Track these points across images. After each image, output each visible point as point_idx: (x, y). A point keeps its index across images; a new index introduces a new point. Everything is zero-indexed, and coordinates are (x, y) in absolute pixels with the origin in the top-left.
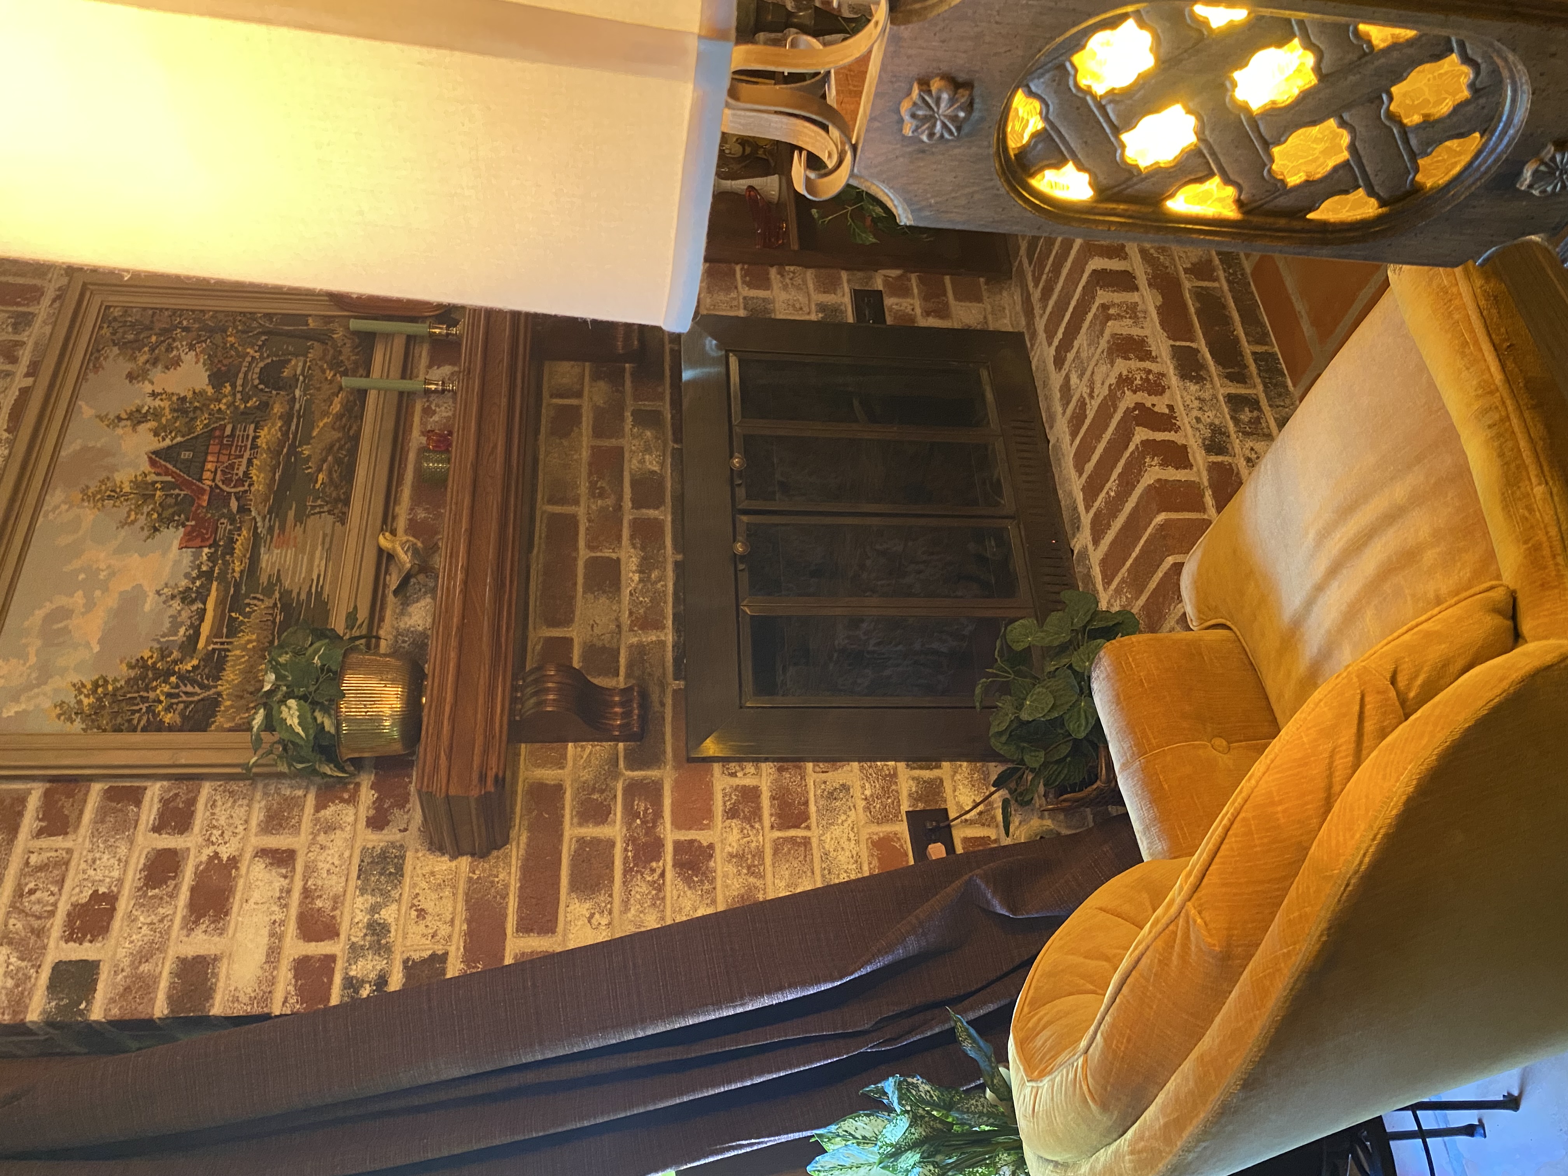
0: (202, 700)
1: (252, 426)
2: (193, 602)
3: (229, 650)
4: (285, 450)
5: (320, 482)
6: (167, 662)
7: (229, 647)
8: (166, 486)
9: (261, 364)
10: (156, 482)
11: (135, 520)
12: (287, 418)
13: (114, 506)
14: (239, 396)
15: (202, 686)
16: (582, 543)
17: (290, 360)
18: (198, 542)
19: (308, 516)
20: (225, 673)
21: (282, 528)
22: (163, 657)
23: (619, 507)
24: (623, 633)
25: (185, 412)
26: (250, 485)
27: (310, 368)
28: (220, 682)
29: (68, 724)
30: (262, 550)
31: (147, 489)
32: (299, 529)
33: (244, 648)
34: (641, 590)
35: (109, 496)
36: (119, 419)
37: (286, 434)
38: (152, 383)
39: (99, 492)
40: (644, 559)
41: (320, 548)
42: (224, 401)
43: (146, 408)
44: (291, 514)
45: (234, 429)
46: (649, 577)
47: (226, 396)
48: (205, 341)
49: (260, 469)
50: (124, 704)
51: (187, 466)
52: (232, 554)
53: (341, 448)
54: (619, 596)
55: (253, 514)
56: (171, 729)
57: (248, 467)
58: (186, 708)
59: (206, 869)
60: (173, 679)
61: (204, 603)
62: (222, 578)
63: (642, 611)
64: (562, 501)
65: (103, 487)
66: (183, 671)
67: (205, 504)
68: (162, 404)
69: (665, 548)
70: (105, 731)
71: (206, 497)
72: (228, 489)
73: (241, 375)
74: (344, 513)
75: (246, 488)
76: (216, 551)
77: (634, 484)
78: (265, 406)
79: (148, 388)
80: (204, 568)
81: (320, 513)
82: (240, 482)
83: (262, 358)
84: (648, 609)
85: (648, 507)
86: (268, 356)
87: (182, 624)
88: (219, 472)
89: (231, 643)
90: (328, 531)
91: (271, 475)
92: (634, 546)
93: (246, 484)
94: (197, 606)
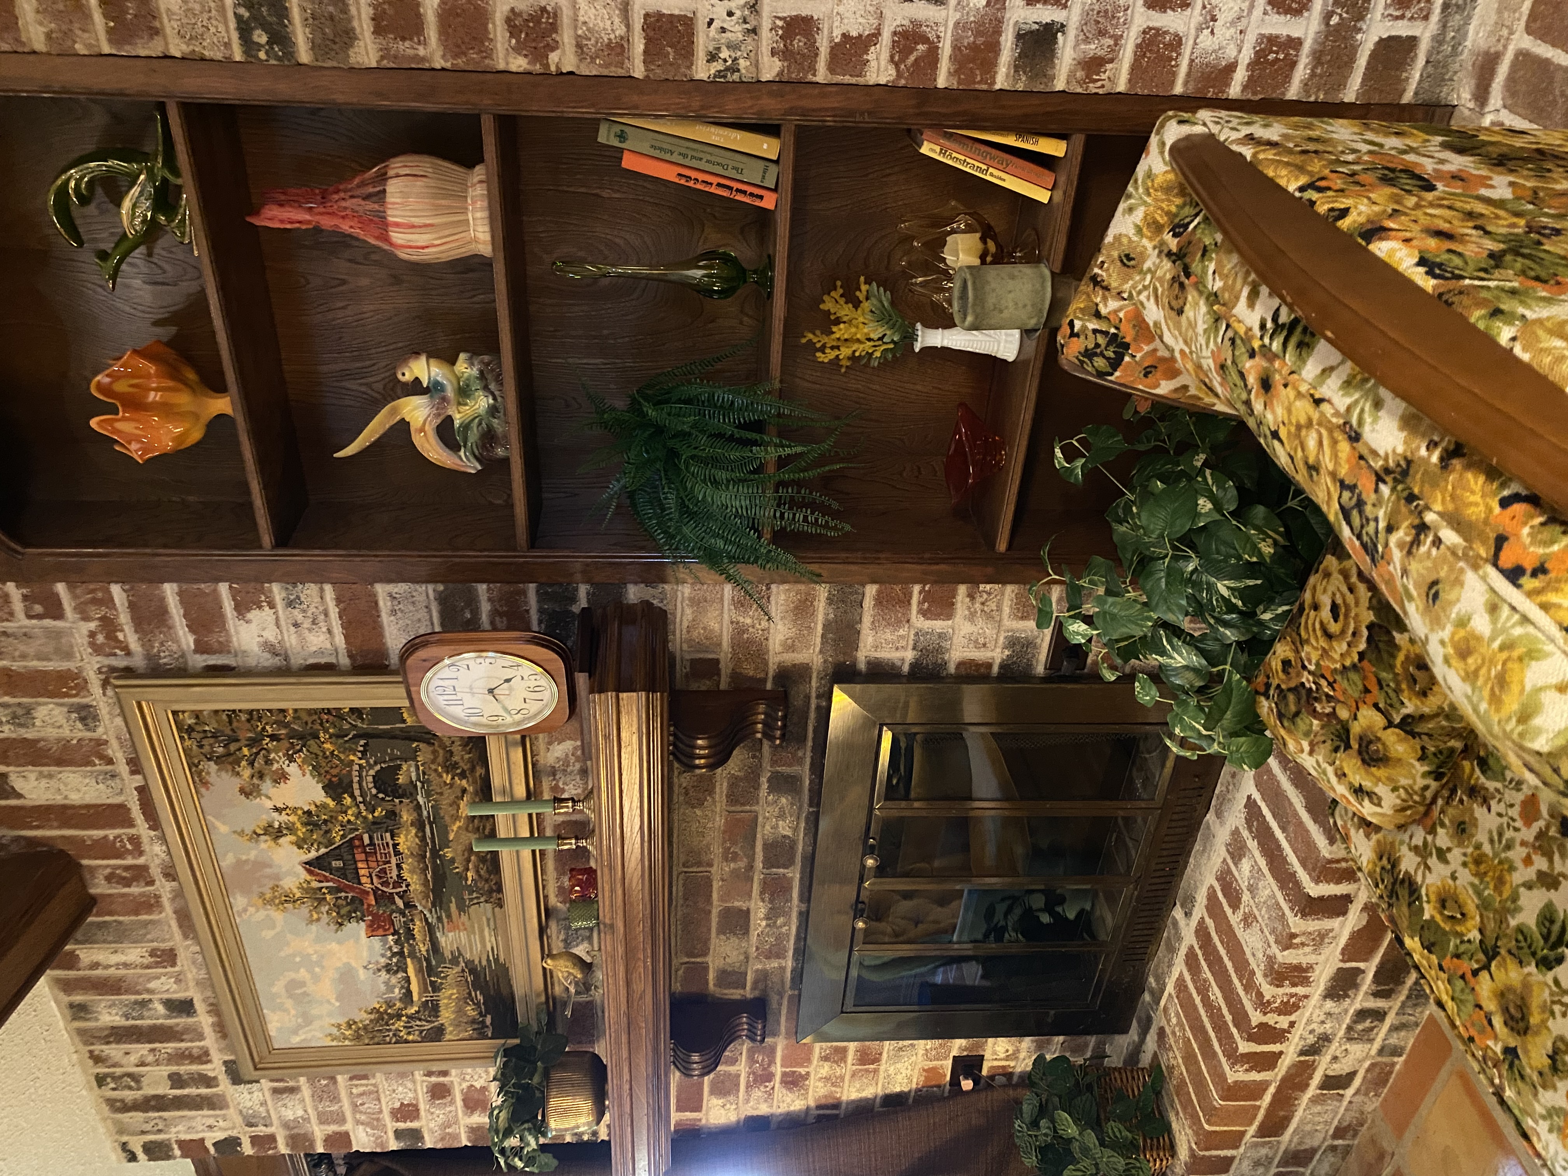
0: (431, 1028)
1: (388, 835)
2: (396, 972)
3: (439, 1002)
4: (428, 854)
5: (470, 878)
6: (395, 1009)
7: (438, 999)
8: (331, 890)
9: (372, 772)
10: (321, 888)
11: (319, 918)
13: (294, 908)
14: (362, 805)
15: (427, 1021)
16: (715, 898)
17: (399, 767)
18: (381, 932)
20: (442, 1015)
22: (390, 1007)
23: (750, 867)
24: (751, 960)
25: (316, 825)
26: (408, 885)
27: (423, 769)
28: (439, 1018)
29: (341, 1042)
30: (438, 934)
31: (315, 893)
33: (450, 998)
34: (768, 932)
36: (257, 835)
37: (423, 839)
38: (269, 800)
39: (276, 899)
40: (772, 909)
42: (350, 812)
43: (277, 823)
45: (371, 838)
46: (775, 923)
47: (349, 807)
48: (301, 750)
49: (412, 872)
50: (375, 1033)
51: (342, 873)
52: (414, 939)
54: (748, 937)
55: (420, 908)
57: (399, 871)
58: (421, 1034)
60: (404, 1020)
61: (406, 974)
62: (412, 955)
63: (767, 948)
64: (697, 865)
65: (277, 893)
66: (409, 1014)
67: (373, 902)
69: (791, 898)
71: (372, 899)
72: (389, 892)
73: (355, 783)
74: (500, 902)
75: (405, 888)
76: (399, 938)
77: (766, 847)
78: (392, 815)
80: (395, 950)
82: (397, 884)
83: (371, 767)
84: (773, 946)
85: (778, 868)
86: (376, 763)
87: (394, 987)
88: (374, 877)
89: (438, 996)
91: (423, 877)
92: (763, 900)
93: (403, 884)
94: (400, 975)
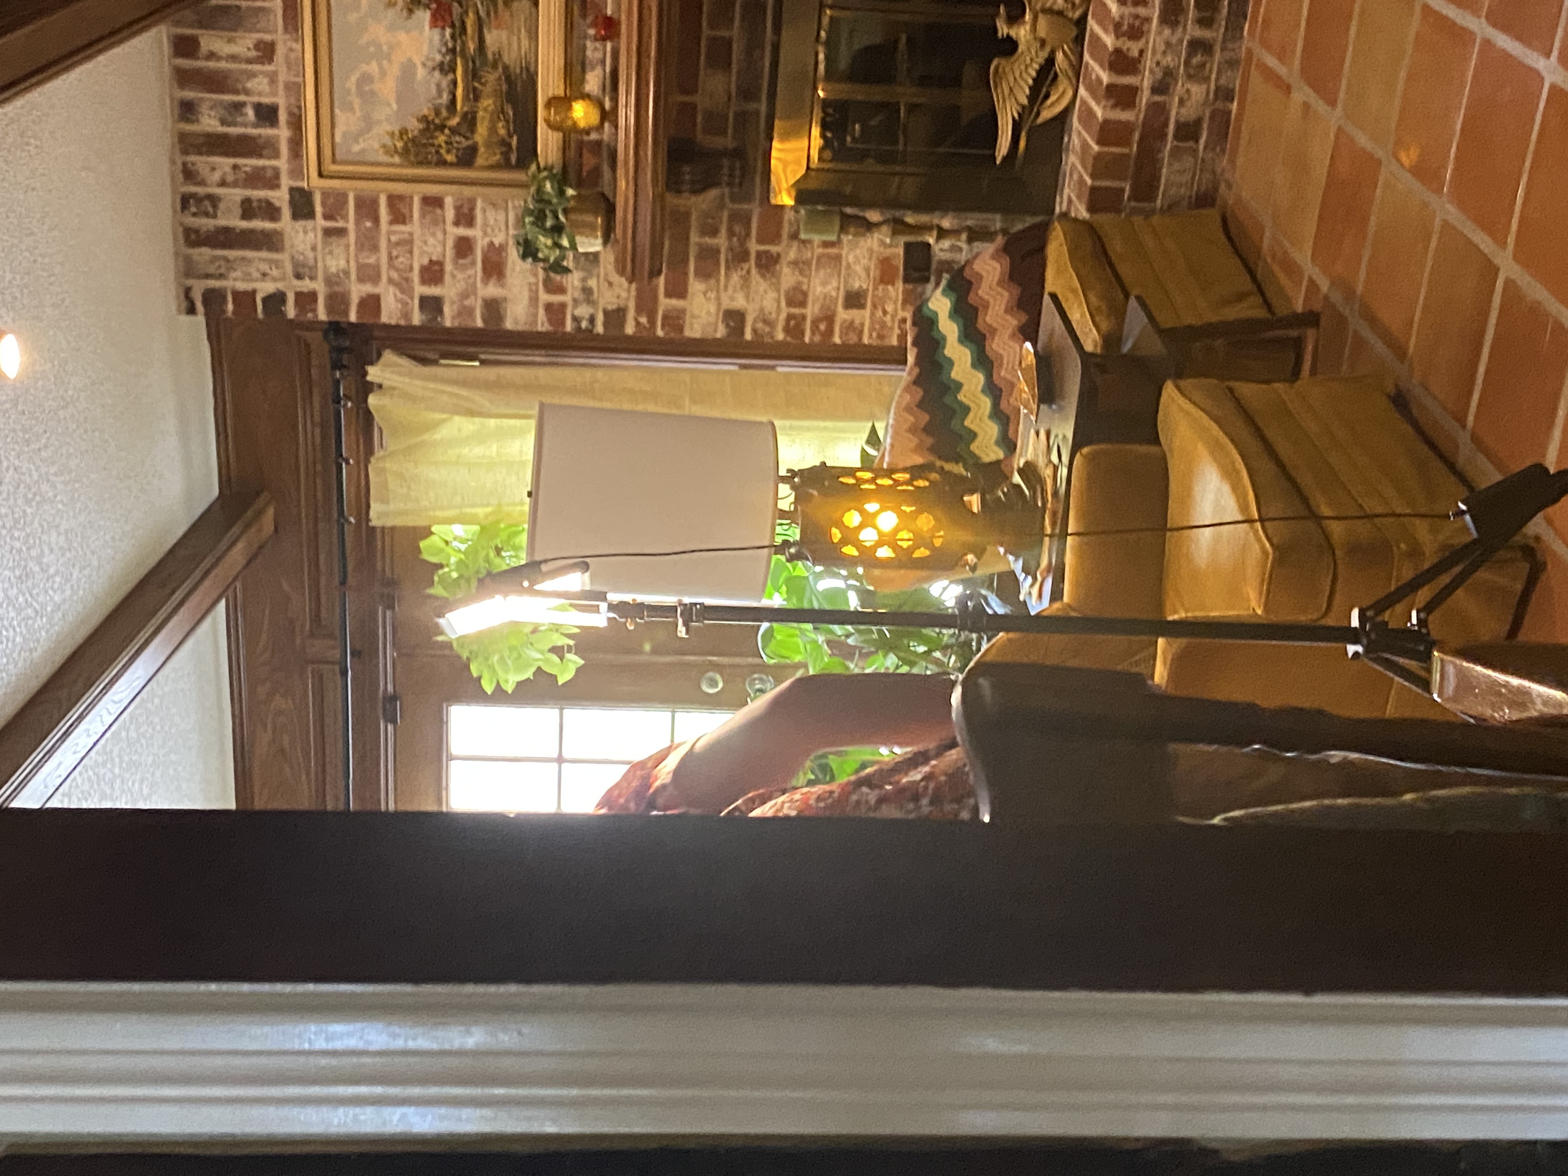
0: (467, 146)
2: (447, 73)
3: (476, 111)
6: (441, 118)
11: (396, 3)
15: (467, 138)
16: (705, 23)
18: (441, 23)
19: (512, 2)
20: (477, 128)
21: (496, 12)
22: (437, 115)
24: (732, 102)
28: (475, 135)
29: (391, 158)
30: (485, 31)
32: (507, 13)
33: (485, 110)
34: (746, 68)
40: (749, 39)
41: (523, 27)
50: (420, 146)
52: (466, 34)
54: (730, 70)
56: (452, 165)
58: (458, 151)
59: (489, 251)
60: (447, 131)
61: (455, 74)
62: (463, 54)
63: (746, 84)
66: (452, 125)
69: (765, 30)
70: (414, 165)
76: (455, 31)
80: (450, 45)
84: (750, 84)
87: (443, 89)
89: (477, 106)
90: (527, 13)
92: (743, 28)
94: (450, 76)
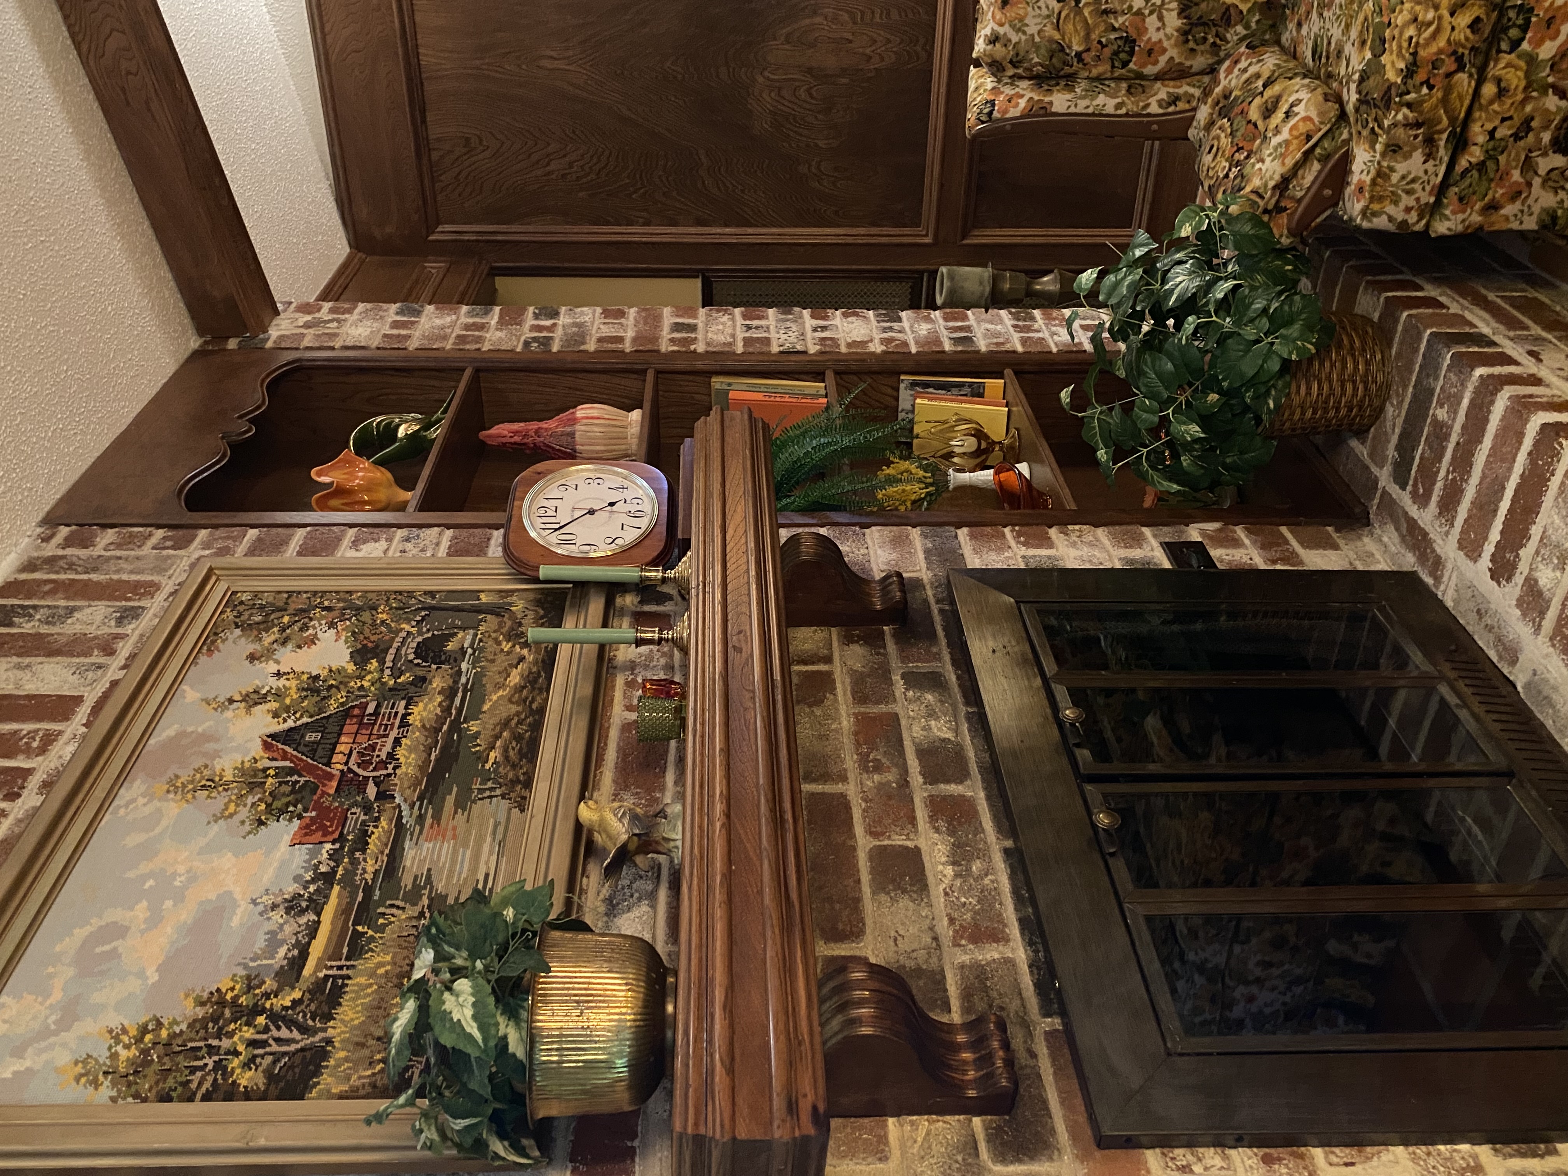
0: (302, 1050)
1: (403, 703)
2: (303, 912)
3: (349, 978)
4: (445, 727)
5: (491, 761)
6: (256, 995)
7: (349, 972)
8: (280, 772)
9: (420, 639)
10: (269, 768)
11: (235, 813)
12: (450, 693)
13: (209, 797)
14: (388, 672)
15: (304, 1030)
16: (859, 829)
17: (455, 634)
18: (317, 837)
19: (474, 802)
20: (340, 1010)
21: (437, 817)
22: (249, 988)
23: (904, 783)
24: (945, 949)
25: (317, 691)
26: (395, 768)
27: (481, 640)
28: (331, 1023)
29: (91, 1089)
31: (255, 776)
32: (461, 817)
33: (372, 974)
34: (961, 889)
35: (204, 786)
36: (231, 701)
37: (447, 710)
38: (277, 662)
39: (192, 782)
40: (957, 847)
41: (489, 839)
42: (368, 677)
43: (267, 688)
44: (450, 800)
45: (378, 706)
46: (969, 870)
47: (370, 672)
48: (349, 619)
49: (410, 749)
50: (180, 1058)
51: (312, 750)
52: (364, 851)
53: (520, 723)
54: (928, 896)
55: (397, 801)
56: (248, 1095)
57: (393, 748)
58: (274, 1062)
60: (261, 1020)
61: (319, 914)
62: (348, 882)
63: (968, 916)
64: (825, 777)
65: (198, 776)
66: (277, 1008)
67: (332, 791)
68: (287, 684)
69: (983, 831)
70: (145, 1100)
71: (334, 784)
72: (366, 774)
73: (392, 651)
74: (524, 798)
75: (390, 771)
76: (342, 848)
77: (921, 754)
78: (421, 681)
79: (273, 667)
80: (323, 869)
81: (490, 797)
82: (383, 764)
83: (420, 633)
84: (976, 913)
85: (948, 782)
86: (428, 630)
87: (283, 942)
88: (355, 753)
89: (353, 966)
90: (503, 820)
91: (424, 755)
92: (937, 830)
93: (390, 767)
94: (307, 919)
